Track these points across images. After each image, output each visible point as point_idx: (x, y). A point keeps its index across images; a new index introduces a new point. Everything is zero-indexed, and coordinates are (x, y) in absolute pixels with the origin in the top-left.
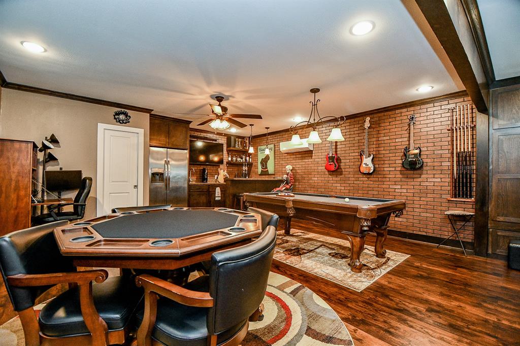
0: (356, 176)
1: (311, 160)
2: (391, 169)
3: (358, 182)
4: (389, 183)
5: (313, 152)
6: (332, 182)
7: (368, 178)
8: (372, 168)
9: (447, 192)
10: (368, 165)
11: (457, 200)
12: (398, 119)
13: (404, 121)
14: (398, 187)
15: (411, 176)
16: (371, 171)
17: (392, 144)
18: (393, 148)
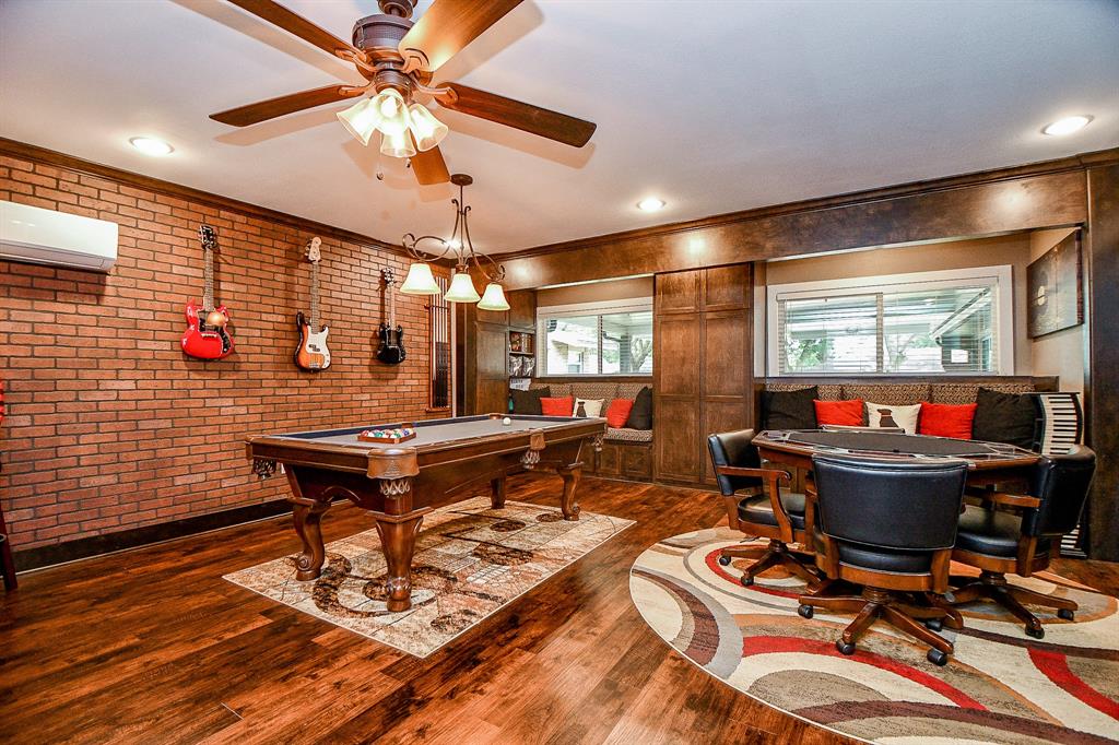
0: (281, 375)
1: (97, 310)
2: (354, 361)
3: (287, 392)
4: (350, 390)
5: (109, 279)
6: (204, 393)
7: (310, 380)
8: (328, 358)
9: (426, 400)
10: (319, 350)
11: (434, 410)
12: (364, 264)
13: (373, 273)
14: (367, 397)
15: (384, 375)
16: (326, 365)
17: (356, 312)
18: (357, 319)
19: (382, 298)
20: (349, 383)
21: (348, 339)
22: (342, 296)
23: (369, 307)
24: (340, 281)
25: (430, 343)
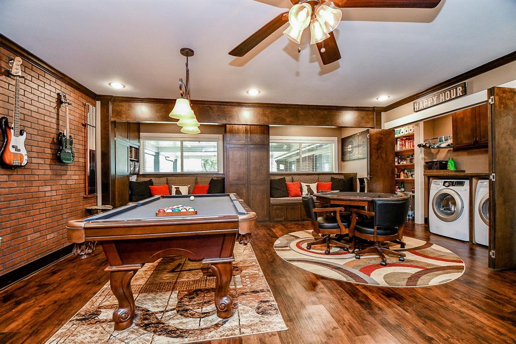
4: (38, 183)
7: (9, 175)
8: (26, 158)
9: (83, 190)
10: (19, 150)
11: (89, 196)
12: (47, 87)
13: (52, 94)
14: (48, 188)
15: (58, 172)
16: (25, 162)
17: (41, 122)
18: (42, 128)
19: (58, 114)
20: (36, 178)
21: (35, 143)
22: (32, 108)
23: (50, 119)
24: (31, 96)
25: (86, 150)
